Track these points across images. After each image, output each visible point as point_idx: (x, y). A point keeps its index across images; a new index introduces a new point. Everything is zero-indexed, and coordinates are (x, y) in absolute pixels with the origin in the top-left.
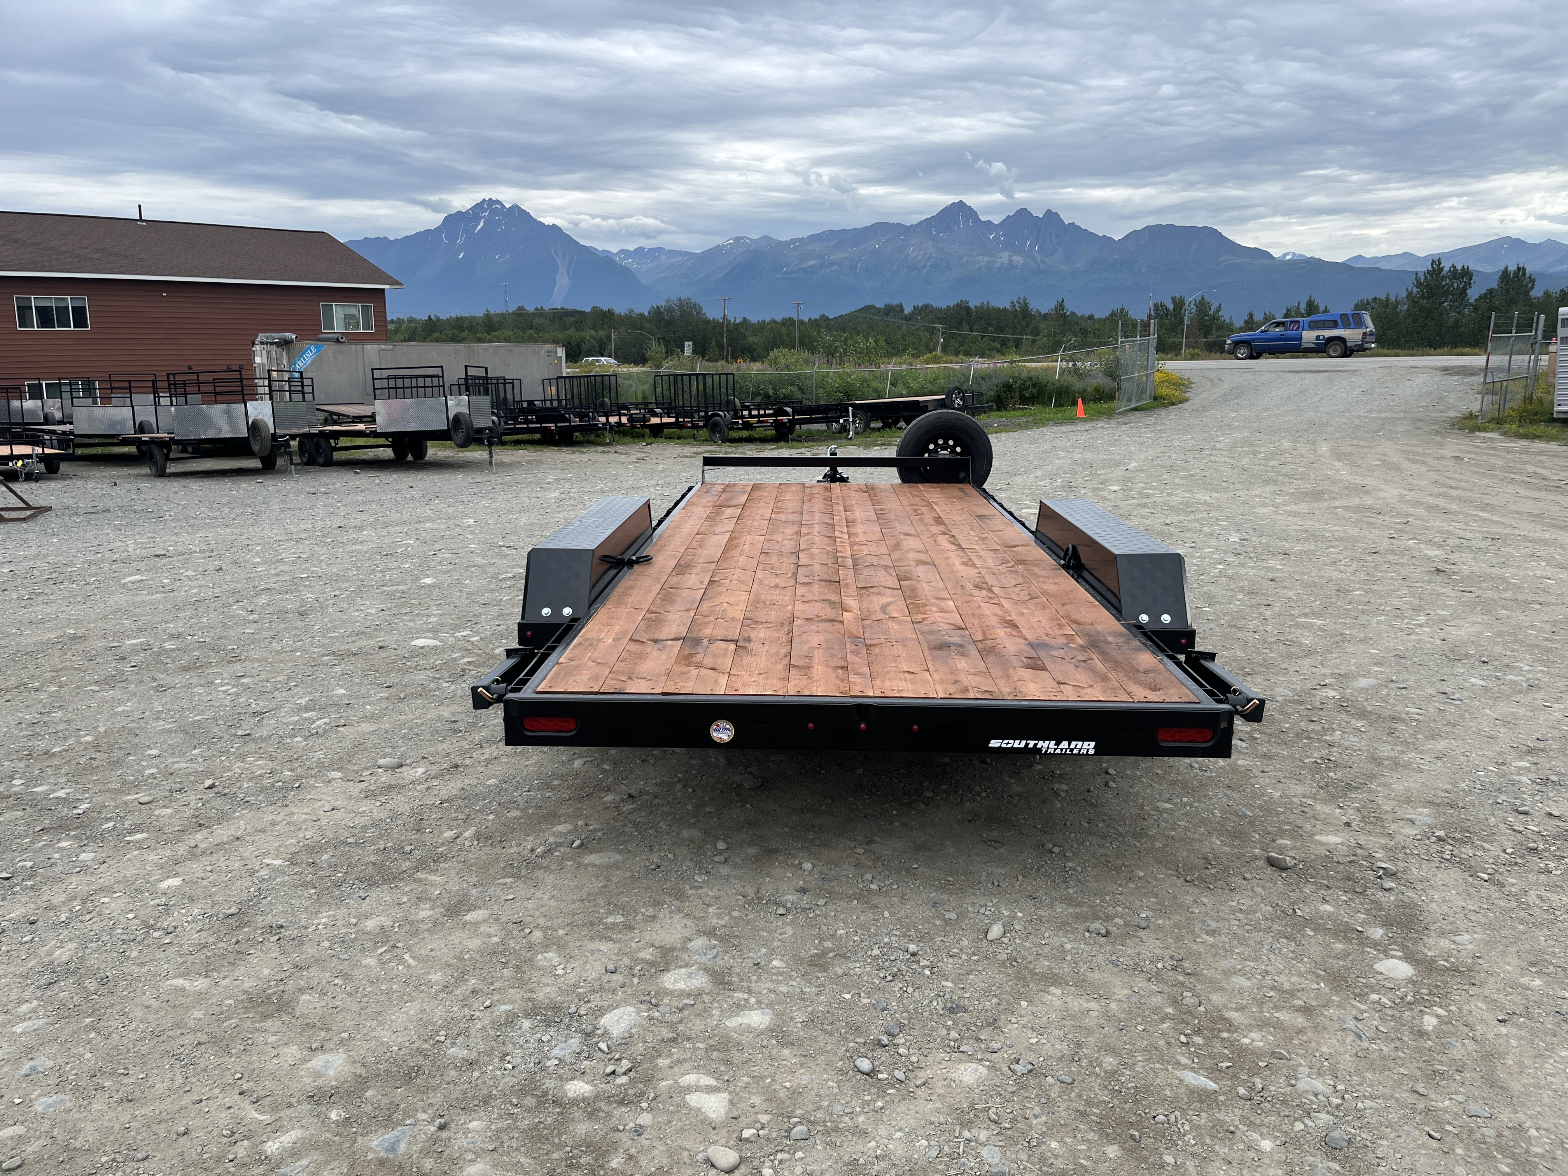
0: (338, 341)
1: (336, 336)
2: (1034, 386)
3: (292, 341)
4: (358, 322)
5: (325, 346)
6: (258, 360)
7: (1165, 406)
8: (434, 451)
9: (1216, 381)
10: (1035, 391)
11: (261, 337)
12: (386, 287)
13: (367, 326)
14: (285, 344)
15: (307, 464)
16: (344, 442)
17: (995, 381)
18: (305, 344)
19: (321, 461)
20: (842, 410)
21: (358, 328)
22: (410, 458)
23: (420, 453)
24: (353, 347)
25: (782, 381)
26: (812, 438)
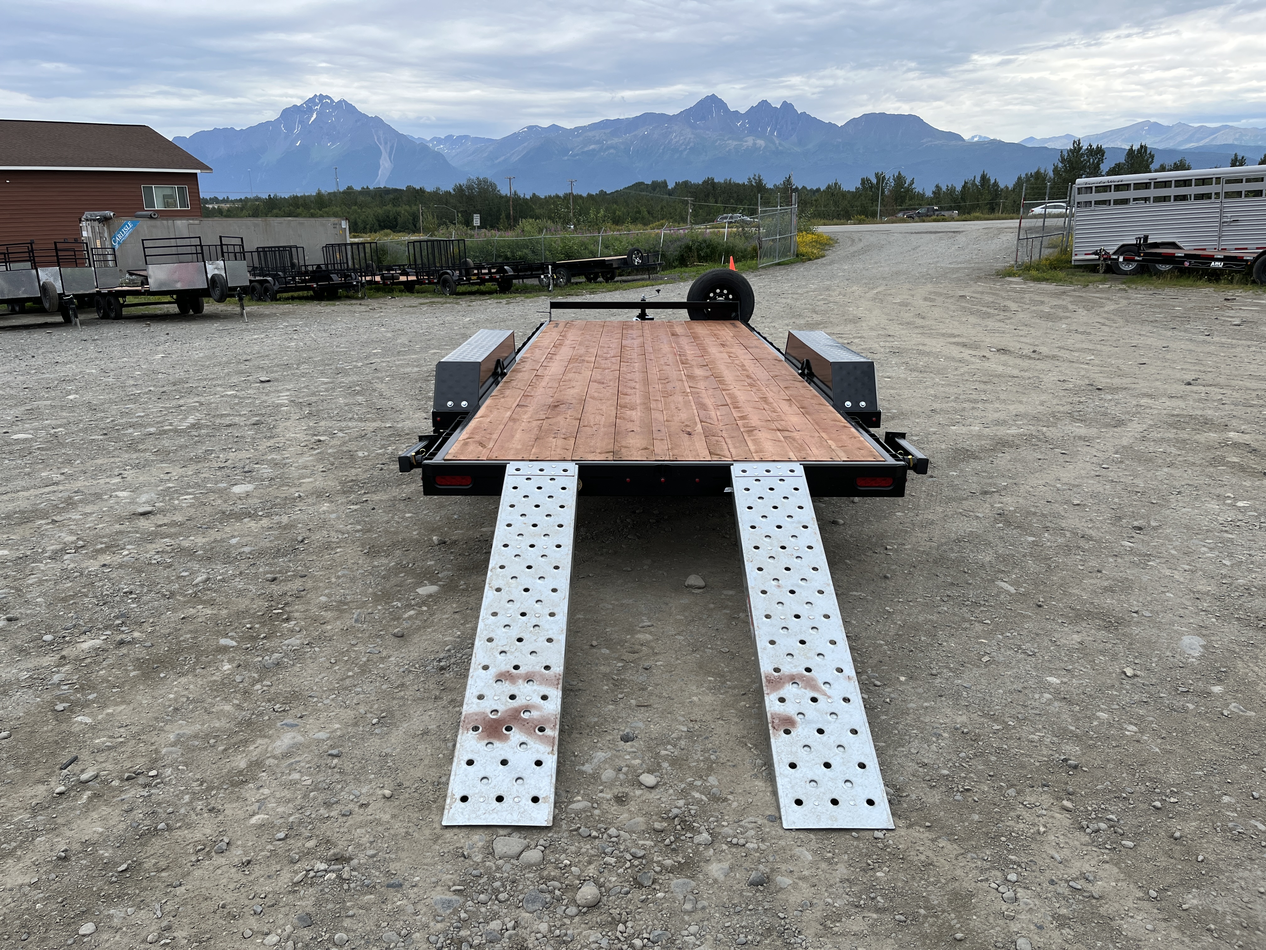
0: (151, 217)
1: (150, 213)
2: (708, 247)
3: (110, 218)
4: (175, 201)
5: (140, 222)
6: (85, 234)
7: (803, 261)
8: (209, 306)
9: (857, 240)
10: (708, 250)
11: (87, 214)
12: (198, 171)
13: (183, 204)
14: (105, 220)
15: (102, 318)
16: (130, 300)
17: (679, 243)
18: (123, 220)
19: (113, 315)
20: (543, 268)
21: (176, 206)
22: (191, 312)
23: (198, 309)
24: (165, 222)
25: (519, 246)
26: (526, 291)
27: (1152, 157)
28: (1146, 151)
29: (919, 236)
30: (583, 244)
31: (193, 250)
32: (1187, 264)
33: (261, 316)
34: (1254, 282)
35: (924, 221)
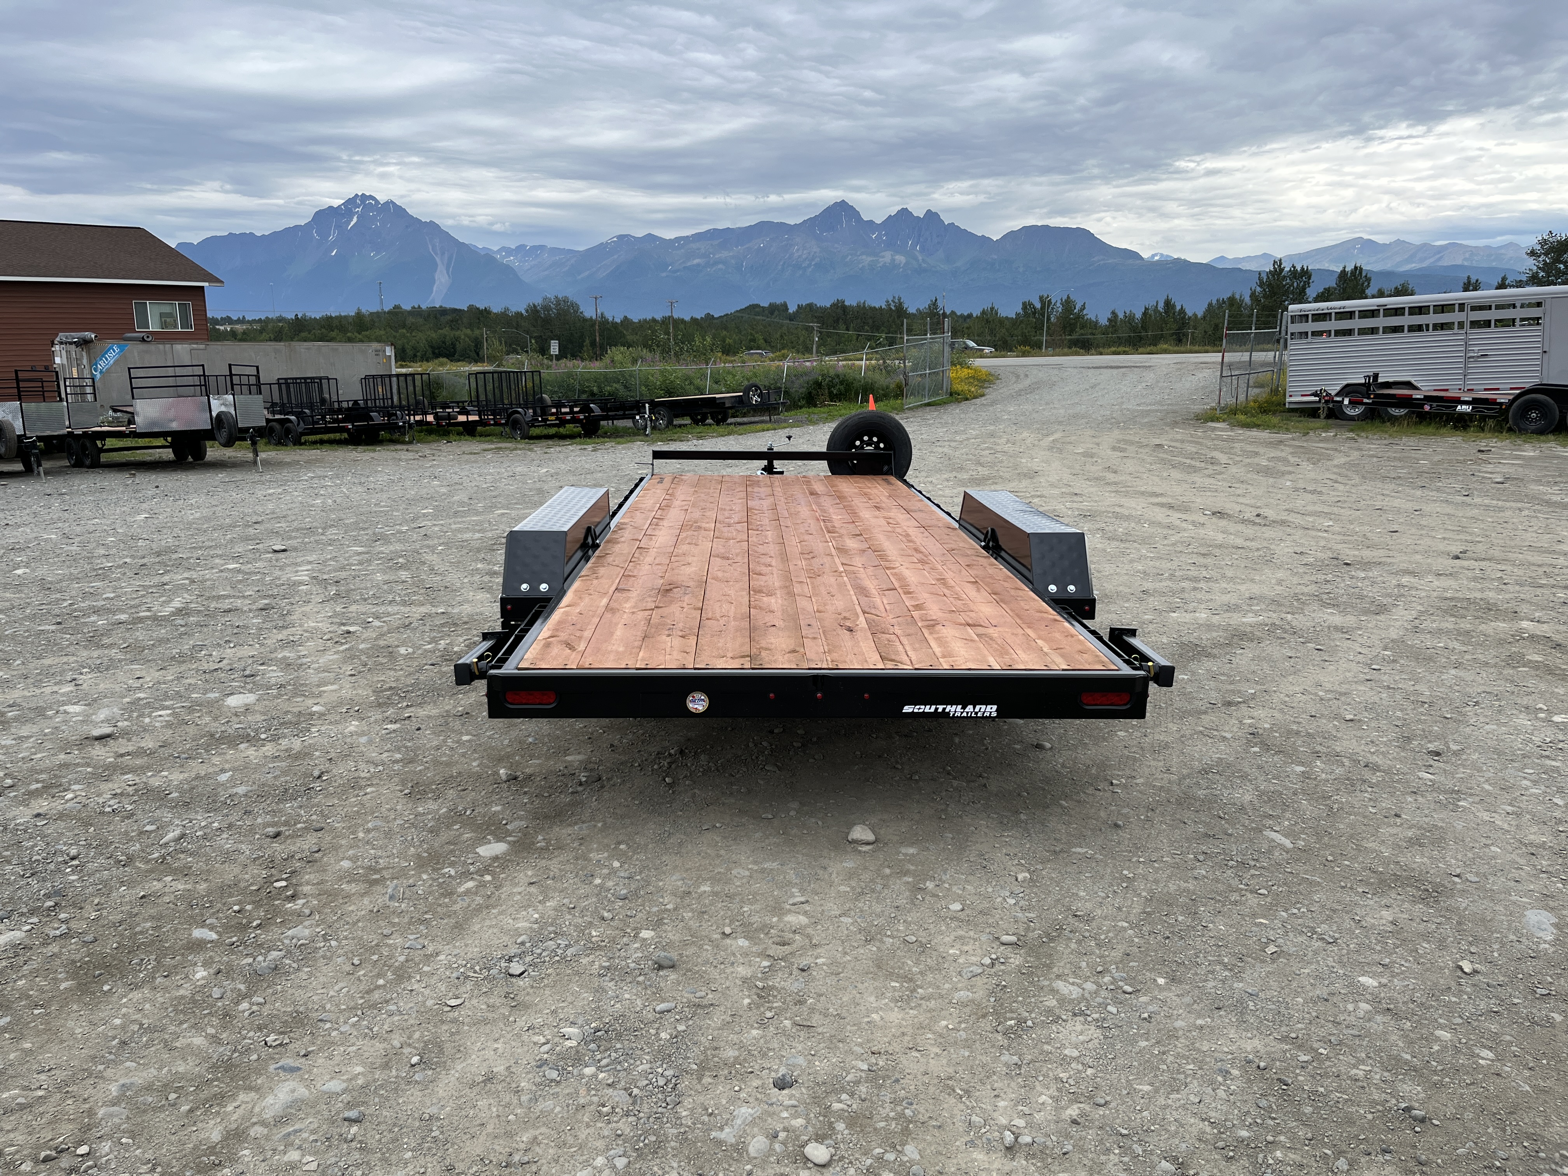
0: (143, 340)
1: (142, 335)
2: (842, 383)
3: (91, 341)
4: (175, 321)
5: (130, 346)
6: (58, 360)
7: (959, 401)
8: (213, 452)
9: (1022, 376)
10: (842, 387)
11: (62, 336)
12: (205, 284)
13: (185, 323)
14: (84, 343)
15: (74, 466)
16: (110, 443)
17: (806, 378)
18: (108, 343)
19: (88, 462)
20: (638, 407)
21: (176, 327)
22: (190, 459)
23: (199, 455)
24: (161, 347)
25: (607, 379)
26: (616, 435)
27: (1368, 280)
28: (1361, 273)
29: (1098, 371)
30: (688, 379)
31: (196, 381)
32: (1427, 408)
33: (279, 465)
34: (1510, 430)
35: (1101, 354)
